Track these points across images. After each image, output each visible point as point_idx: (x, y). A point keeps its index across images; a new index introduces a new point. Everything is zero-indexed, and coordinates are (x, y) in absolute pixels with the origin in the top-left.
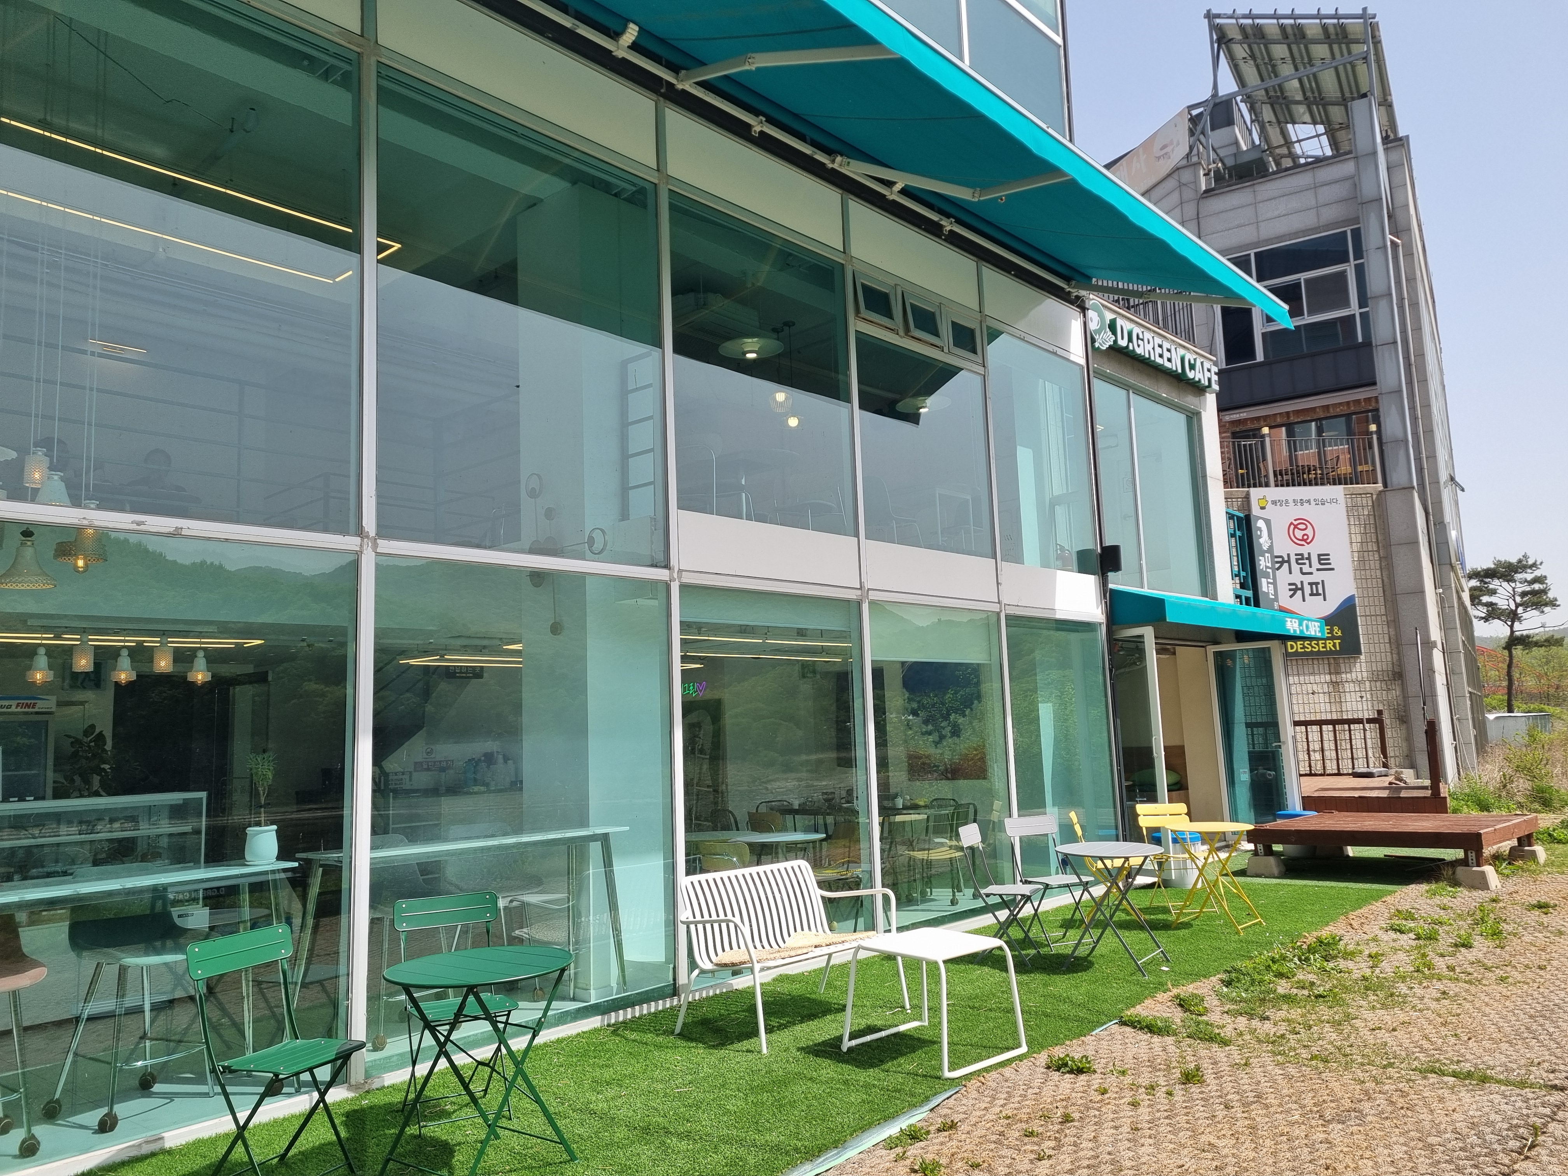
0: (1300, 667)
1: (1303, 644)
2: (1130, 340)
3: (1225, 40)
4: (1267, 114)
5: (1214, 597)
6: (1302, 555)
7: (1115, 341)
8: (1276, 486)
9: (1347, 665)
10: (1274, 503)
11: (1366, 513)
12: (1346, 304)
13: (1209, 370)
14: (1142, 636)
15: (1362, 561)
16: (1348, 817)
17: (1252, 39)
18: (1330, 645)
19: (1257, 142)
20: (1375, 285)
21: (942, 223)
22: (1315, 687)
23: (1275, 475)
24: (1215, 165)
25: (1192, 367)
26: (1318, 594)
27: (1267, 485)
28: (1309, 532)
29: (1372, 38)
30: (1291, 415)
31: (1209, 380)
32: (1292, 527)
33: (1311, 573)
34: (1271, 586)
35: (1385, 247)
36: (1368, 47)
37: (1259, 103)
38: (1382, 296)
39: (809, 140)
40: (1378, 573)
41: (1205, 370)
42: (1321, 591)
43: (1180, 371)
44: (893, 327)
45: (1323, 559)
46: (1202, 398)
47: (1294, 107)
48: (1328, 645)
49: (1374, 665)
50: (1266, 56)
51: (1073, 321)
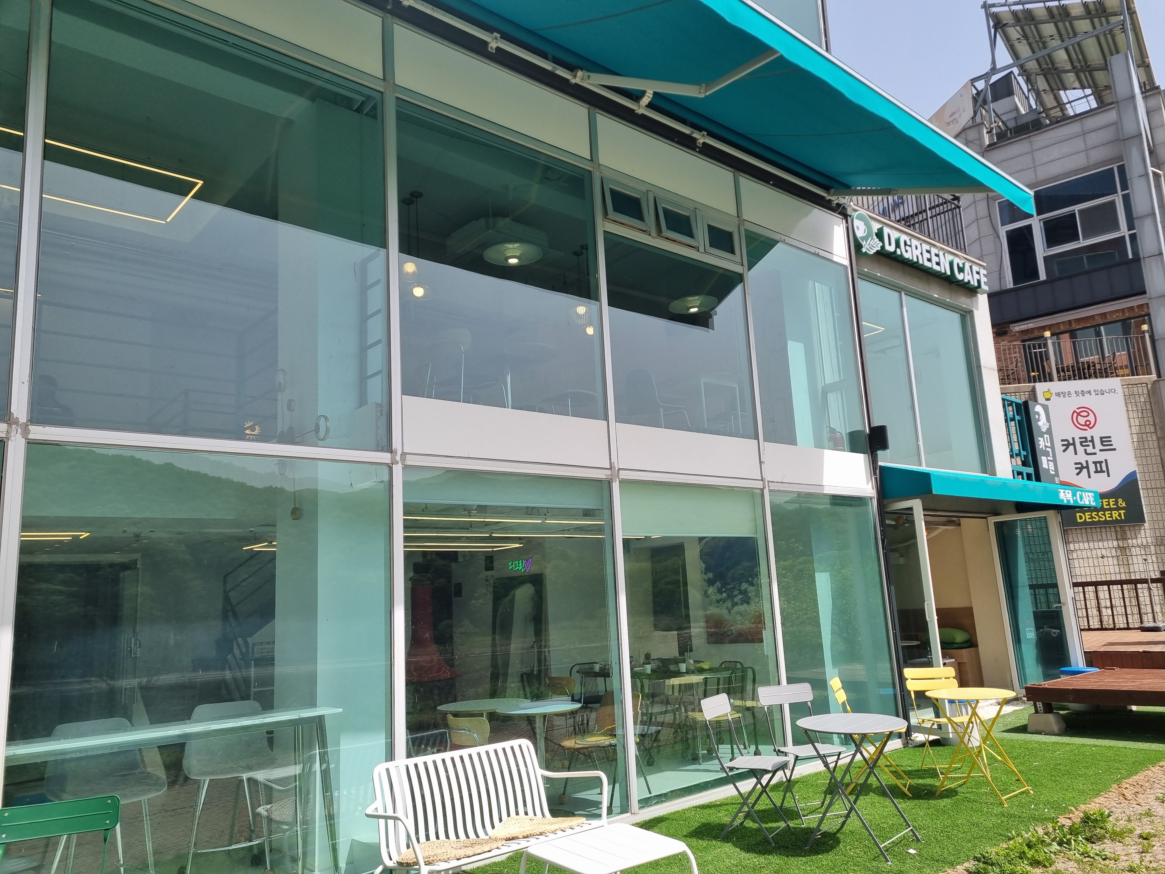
0: (1089, 535)
1: (1091, 515)
2: (898, 245)
3: (1001, 25)
4: (1041, 83)
5: (994, 473)
6: (1086, 438)
7: (883, 247)
8: (1060, 380)
9: (1133, 532)
10: (1058, 394)
11: (1142, 400)
12: (1116, 227)
13: (978, 273)
14: (911, 509)
15: (1141, 441)
16: (1129, 673)
17: (1023, 22)
18: (1115, 514)
19: (1034, 107)
20: (1140, 206)
21: (694, 135)
22: (1104, 552)
23: (1058, 372)
24: (996, 124)
25: (961, 270)
26: (1102, 471)
27: (1051, 380)
28: (1091, 418)
29: (1128, 9)
30: (1073, 323)
31: (979, 281)
32: (1075, 414)
33: (1095, 454)
34: (1051, 464)
35: (1147, 174)
36: (1125, 17)
37: (1034, 75)
38: (1146, 216)
39: (550, 56)
40: (1157, 452)
41: (974, 273)
42: (1104, 468)
43: (949, 273)
44: (644, 229)
45: (1105, 441)
46: (974, 298)
47: (1064, 76)
48: (1114, 515)
49: (1157, 531)
50: (1037, 36)
51: (836, 227)
